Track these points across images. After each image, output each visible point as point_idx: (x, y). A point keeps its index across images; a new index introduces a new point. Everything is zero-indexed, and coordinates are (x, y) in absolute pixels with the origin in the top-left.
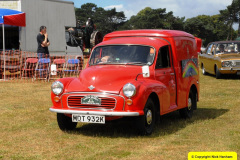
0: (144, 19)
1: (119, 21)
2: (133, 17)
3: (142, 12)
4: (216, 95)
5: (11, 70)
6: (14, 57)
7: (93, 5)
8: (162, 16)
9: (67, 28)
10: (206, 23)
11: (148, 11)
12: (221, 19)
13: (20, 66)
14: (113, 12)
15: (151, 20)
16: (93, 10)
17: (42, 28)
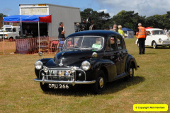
0: (121, 17)
1: (106, 19)
2: (114, 16)
3: (120, 13)
4: (165, 62)
5: (43, 48)
6: (45, 40)
7: (91, 10)
8: (132, 16)
9: (75, 23)
10: (159, 19)
11: (123, 13)
12: (167, 17)
13: (48, 46)
14: (102, 14)
15: (125, 18)
16: (91, 12)
17: (61, 24)
